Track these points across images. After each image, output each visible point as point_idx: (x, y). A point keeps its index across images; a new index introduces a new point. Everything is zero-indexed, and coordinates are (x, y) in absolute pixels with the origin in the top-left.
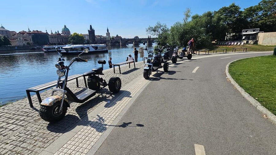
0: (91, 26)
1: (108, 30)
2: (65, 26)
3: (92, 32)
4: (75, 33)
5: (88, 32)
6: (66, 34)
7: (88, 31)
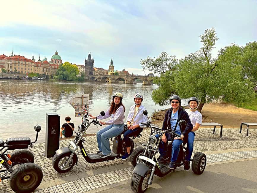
0: (90, 55)
1: (112, 63)
2: (57, 53)
3: (90, 62)
4: (68, 63)
5: (85, 63)
6: (55, 62)
7: (86, 61)
